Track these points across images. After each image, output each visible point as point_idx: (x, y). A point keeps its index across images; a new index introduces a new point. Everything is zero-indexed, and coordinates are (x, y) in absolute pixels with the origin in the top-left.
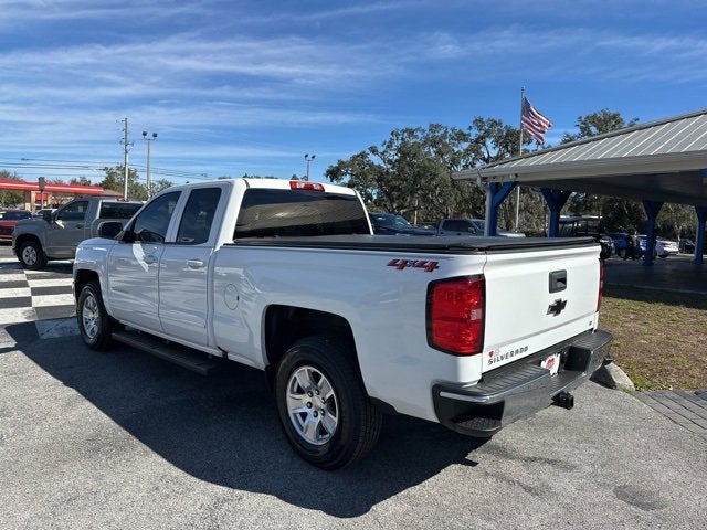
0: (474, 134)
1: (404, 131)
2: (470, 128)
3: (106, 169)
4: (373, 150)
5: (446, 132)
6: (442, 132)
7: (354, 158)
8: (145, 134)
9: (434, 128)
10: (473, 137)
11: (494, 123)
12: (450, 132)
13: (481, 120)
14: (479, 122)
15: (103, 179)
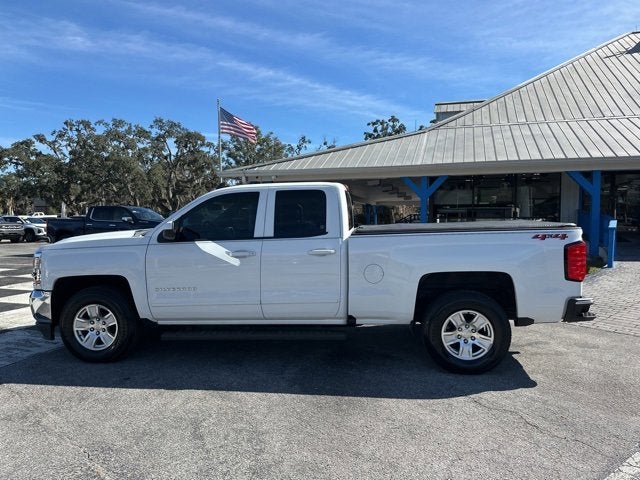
0: (155, 132)
1: (79, 123)
2: (151, 127)
4: (41, 139)
5: (130, 128)
6: (126, 127)
7: (17, 146)
9: (118, 123)
10: (153, 135)
11: (173, 125)
12: (134, 128)
13: (161, 121)
14: (158, 122)
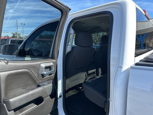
3: (13, 33)
8: (22, 24)
15: (12, 36)
